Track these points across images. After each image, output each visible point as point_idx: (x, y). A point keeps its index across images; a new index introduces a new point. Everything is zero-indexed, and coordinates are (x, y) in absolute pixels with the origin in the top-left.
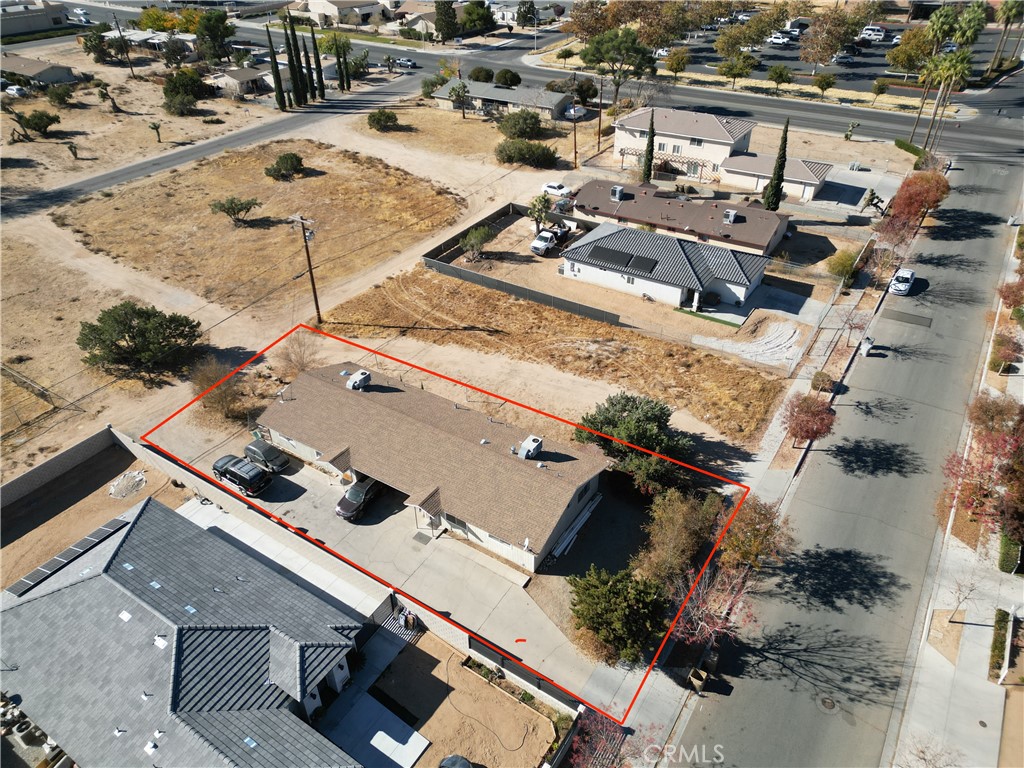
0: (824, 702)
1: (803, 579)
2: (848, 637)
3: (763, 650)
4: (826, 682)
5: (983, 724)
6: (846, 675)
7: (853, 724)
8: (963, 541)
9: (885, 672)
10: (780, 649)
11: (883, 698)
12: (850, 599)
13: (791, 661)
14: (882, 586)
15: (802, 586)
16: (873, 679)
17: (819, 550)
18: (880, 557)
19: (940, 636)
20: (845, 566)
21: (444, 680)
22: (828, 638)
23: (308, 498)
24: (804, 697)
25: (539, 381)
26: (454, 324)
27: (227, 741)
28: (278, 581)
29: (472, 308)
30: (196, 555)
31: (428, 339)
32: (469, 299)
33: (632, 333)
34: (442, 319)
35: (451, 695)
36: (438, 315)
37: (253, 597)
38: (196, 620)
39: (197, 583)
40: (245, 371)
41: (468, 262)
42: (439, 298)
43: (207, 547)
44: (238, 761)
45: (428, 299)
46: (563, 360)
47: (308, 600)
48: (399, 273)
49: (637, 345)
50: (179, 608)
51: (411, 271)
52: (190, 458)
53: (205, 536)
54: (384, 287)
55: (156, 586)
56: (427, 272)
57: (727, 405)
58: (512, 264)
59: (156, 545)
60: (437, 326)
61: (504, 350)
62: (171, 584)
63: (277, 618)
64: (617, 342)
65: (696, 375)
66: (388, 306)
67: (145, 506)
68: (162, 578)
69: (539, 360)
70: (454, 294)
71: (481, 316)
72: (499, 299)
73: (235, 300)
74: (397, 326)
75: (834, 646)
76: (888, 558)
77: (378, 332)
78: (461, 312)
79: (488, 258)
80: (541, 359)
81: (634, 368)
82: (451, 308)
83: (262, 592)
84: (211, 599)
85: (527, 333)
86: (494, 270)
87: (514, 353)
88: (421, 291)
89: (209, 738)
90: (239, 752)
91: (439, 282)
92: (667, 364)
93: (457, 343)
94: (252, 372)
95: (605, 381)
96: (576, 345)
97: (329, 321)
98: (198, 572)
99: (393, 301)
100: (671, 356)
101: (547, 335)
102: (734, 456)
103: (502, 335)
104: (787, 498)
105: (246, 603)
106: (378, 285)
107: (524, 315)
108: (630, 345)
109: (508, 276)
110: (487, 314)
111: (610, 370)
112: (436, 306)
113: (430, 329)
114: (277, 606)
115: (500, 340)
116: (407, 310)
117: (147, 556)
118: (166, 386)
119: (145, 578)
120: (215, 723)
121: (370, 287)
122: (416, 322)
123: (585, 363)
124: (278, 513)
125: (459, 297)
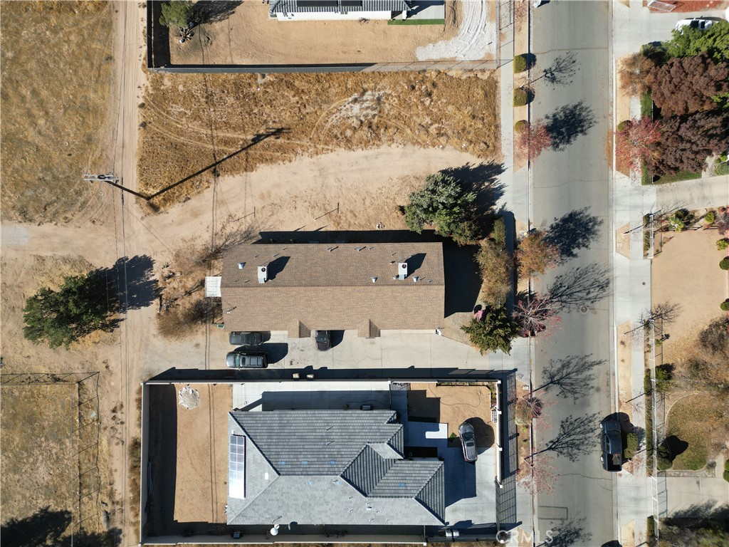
0: (582, 310)
2: (583, 269)
3: (551, 298)
4: (581, 300)
5: (644, 284)
6: (587, 291)
7: (596, 313)
8: (622, 172)
9: (602, 280)
10: (558, 294)
11: (604, 293)
12: (578, 247)
13: (564, 298)
14: (591, 229)
16: (598, 286)
17: (557, 222)
18: (586, 209)
19: (621, 245)
20: (572, 225)
21: (433, 396)
22: (575, 276)
23: (293, 348)
24: (574, 312)
25: (345, 171)
26: (242, 139)
27: (395, 491)
28: (341, 415)
29: (239, 110)
30: (296, 431)
31: (239, 170)
32: (227, 99)
33: (373, 72)
34: (228, 138)
35: (441, 400)
36: (221, 134)
37: (343, 434)
38: (340, 466)
39: (316, 447)
40: (151, 279)
41: (184, 41)
42: (204, 111)
43: (293, 422)
44: (407, 495)
45: (196, 117)
46: (346, 137)
47: (363, 415)
48: (142, 93)
49: (384, 88)
50: (327, 466)
51: (148, 84)
52: (202, 363)
53: (283, 415)
54: (150, 123)
55: (306, 463)
56: (162, 77)
57: (471, 126)
58: (220, 20)
59: (274, 441)
60: (231, 149)
61: (299, 150)
62: (309, 456)
63: (364, 437)
64: (370, 92)
65: (439, 102)
66: (176, 147)
67: (236, 420)
68: (302, 456)
69: (330, 147)
70: (210, 98)
71: (253, 116)
72: (249, 84)
73: (56, 210)
74: (204, 167)
75: (579, 278)
76: (590, 207)
77: (198, 183)
78: (235, 120)
79: (195, 24)
80: (331, 146)
81: (396, 117)
82: (224, 119)
83: (343, 427)
84: (332, 450)
85: (301, 119)
86: (214, 43)
87: (308, 149)
88: (182, 109)
89: (389, 495)
90: (403, 491)
91: (184, 86)
92: (415, 100)
93: (262, 162)
94: (157, 277)
95: (385, 145)
96: (343, 113)
97: (153, 194)
98: (309, 440)
99: (173, 137)
100: (413, 88)
101: (316, 112)
102: (492, 173)
103: (286, 133)
104: (531, 190)
105: (346, 440)
106: (141, 122)
107: (283, 96)
108: (379, 90)
109: (232, 43)
110: (256, 111)
111: (382, 130)
112: (210, 124)
113: (230, 156)
114: (357, 431)
115: (288, 139)
116: (194, 142)
117: (280, 450)
118: (119, 323)
119: (296, 463)
120: (384, 488)
121: (138, 128)
122: (214, 154)
123: (362, 132)
124: (287, 366)
125: (217, 99)
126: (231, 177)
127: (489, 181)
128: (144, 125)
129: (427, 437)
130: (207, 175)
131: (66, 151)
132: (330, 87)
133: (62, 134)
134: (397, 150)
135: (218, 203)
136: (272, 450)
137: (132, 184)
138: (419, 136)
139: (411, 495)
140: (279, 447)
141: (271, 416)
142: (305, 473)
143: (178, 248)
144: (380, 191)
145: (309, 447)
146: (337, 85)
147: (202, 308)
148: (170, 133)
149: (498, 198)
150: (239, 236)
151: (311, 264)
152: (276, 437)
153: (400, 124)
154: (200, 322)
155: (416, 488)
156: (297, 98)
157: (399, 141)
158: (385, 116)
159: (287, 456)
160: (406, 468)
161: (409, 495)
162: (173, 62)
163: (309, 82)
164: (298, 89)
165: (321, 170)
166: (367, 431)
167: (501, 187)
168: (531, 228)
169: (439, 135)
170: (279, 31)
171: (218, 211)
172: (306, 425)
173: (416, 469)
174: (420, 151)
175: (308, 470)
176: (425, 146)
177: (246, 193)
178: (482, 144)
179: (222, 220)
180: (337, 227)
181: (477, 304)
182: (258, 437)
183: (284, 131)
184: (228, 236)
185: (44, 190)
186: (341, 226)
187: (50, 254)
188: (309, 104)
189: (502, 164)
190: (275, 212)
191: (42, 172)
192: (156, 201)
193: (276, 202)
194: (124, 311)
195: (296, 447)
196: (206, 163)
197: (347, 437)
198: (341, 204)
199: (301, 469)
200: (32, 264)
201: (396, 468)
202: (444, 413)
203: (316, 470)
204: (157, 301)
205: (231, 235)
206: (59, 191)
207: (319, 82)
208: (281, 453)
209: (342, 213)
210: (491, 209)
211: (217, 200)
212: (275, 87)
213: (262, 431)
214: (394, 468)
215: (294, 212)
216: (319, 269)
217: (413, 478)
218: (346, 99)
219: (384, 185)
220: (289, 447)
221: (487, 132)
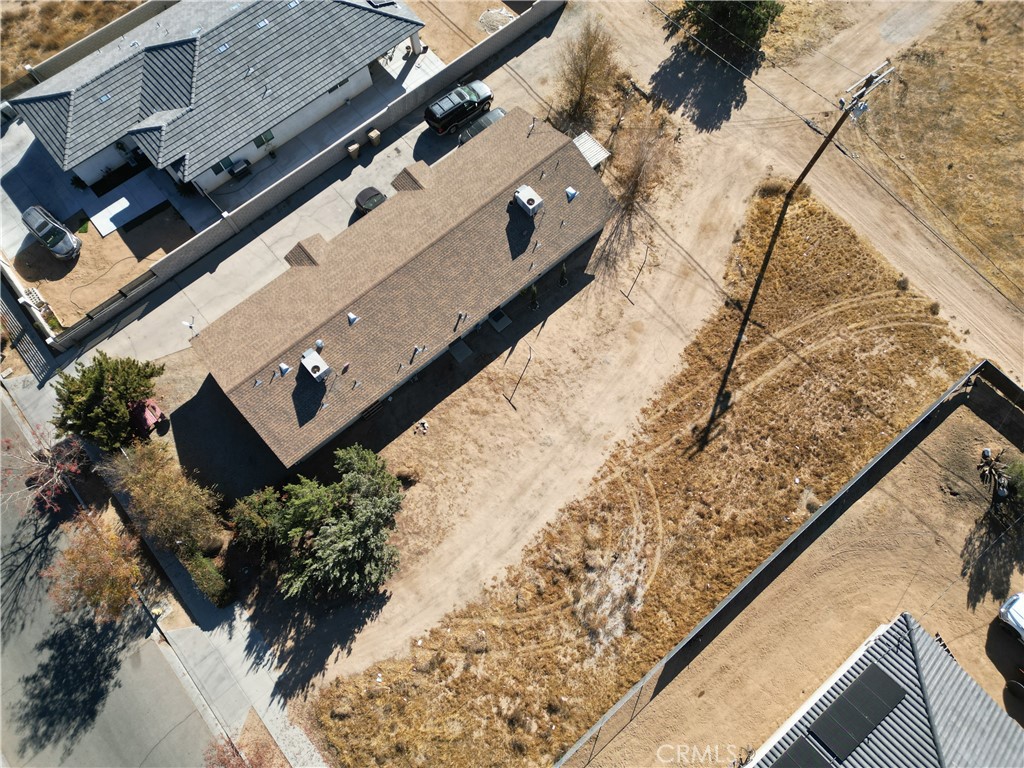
1: (90, 634)
2: (11, 634)
3: (45, 539)
10: (37, 555)
12: (44, 668)
13: (21, 559)
14: (37, 721)
15: (84, 628)
17: (113, 682)
18: (68, 752)
20: (80, 697)
21: (150, 256)
22: (21, 611)
25: (547, 466)
26: (745, 383)
27: (109, 83)
28: (263, 123)
29: (794, 423)
30: (311, 59)
31: (707, 336)
32: (829, 425)
33: (643, 675)
34: (768, 368)
35: (136, 260)
36: (783, 364)
37: (238, 99)
38: (208, 51)
39: (264, 56)
40: (681, 109)
41: (985, 455)
42: (842, 376)
43: (326, 69)
44: (87, 89)
45: (843, 359)
46: (592, 521)
47: (231, 144)
48: (957, 327)
49: (601, 664)
50: (226, 40)
51: (960, 347)
52: (518, 66)
53: (346, 69)
54: (897, 296)
55: (262, 24)
56: (954, 374)
57: (392, 727)
58: (969, 541)
59: (330, 27)
60: (746, 355)
61: (647, 439)
62: (263, 36)
63: (204, 113)
64: (619, 633)
65: (484, 722)
66: (827, 293)
67: (406, 21)
68: (274, 30)
69: (603, 483)
70: (853, 404)
71: (765, 432)
72: (819, 476)
73: (887, 91)
74: (758, 298)
75: (12, 612)
76: (62, 760)
77: (745, 270)
78: (785, 402)
79: (997, 498)
80: (604, 487)
81: (539, 626)
82: (801, 389)
83: (246, 108)
84: (238, 66)
85: (688, 490)
86: (939, 495)
87: (634, 452)
88: (875, 352)
89: (114, 72)
90: (96, 90)
91: (909, 388)
92: (530, 688)
93: (685, 375)
94: (677, 117)
95: (517, 564)
96: (631, 559)
97: (789, 207)
98: (282, 58)
99: (845, 303)
100: (552, 709)
101: (676, 521)
102: (294, 672)
103: (690, 448)
104: (199, 701)
105: (228, 92)
106: (910, 287)
107: (752, 503)
108: (606, 652)
109: (912, 519)
110: (768, 443)
111: (543, 584)
112: (813, 366)
113: (737, 343)
114: (222, 116)
115: (678, 442)
116: (808, 320)
117: (312, 19)
118: (667, 33)
119: (274, 16)
120: (129, 77)
121: (906, 275)
122: (764, 327)
123: (573, 552)
124: (400, 143)
125: (842, 411)
126: (708, 317)
127: (291, 651)
128: (902, 285)
129: (124, 199)
130: (744, 291)
131: (962, 168)
132: (693, 584)
133: (992, 185)
134: (491, 573)
135: (690, 269)
136: (323, 12)
137: (830, 199)
138: (473, 628)
139: (80, 93)
140: (317, 22)
141: (363, 58)
142: (252, 11)
143: (685, 171)
144: (466, 481)
145: (274, 49)
146: (684, 597)
147: (580, 126)
148: (855, 305)
149: (251, 635)
150: (619, 250)
151: (471, 272)
152: (332, 33)
153: (522, 622)
154: (567, 108)
155: (80, 107)
156: (726, 518)
157: (500, 590)
158: (558, 613)
159: (294, 17)
160: (116, 124)
161: (84, 91)
162: (962, 410)
163: (732, 562)
164: (739, 534)
165: (585, 437)
166: (207, 125)
167: (259, 659)
168: (155, 634)
169: (438, 662)
170: (865, 608)
171: (679, 259)
172: (304, 77)
173: (101, 134)
174: (451, 602)
175: (250, 18)
176: (449, 621)
177: (664, 312)
178: (345, 708)
179: (662, 251)
180: (489, 373)
181: (170, 432)
182: (355, 17)
183: (695, 449)
184: (633, 238)
185: (930, 102)
186: (485, 381)
187: (837, 39)
188: (698, 524)
189: (285, 704)
190: (599, 322)
191: (959, 120)
192: (777, 203)
193: (611, 336)
194: (676, 49)
195: (292, 38)
196: (762, 309)
197: (230, 97)
198: (512, 413)
199: (260, 12)
200: (845, 13)
201: (131, 115)
202: (118, 247)
203: (239, 25)
204: (647, 89)
205: (632, 241)
206: (911, 115)
207: (717, 577)
208: (307, 15)
209: (498, 400)
210: (250, 606)
211: (695, 269)
212: (776, 507)
213: (359, 28)
214: (135, 113)
215: (571, 344)
216: (453, 273)
217: (95, 117)
218: (647, 586)
219: (468, 496)
220: (303, 31)
221: (355, 742)
